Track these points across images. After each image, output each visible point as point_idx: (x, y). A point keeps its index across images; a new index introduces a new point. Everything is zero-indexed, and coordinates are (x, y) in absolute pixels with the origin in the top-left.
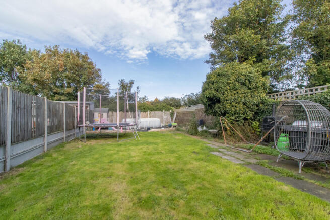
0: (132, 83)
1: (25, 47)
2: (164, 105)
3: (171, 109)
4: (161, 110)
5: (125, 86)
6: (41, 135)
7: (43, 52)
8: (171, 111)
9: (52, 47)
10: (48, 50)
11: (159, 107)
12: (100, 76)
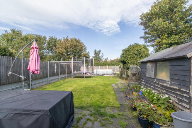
0: (100, 51)
1: (56, 38)
2: (116, 62)
3: (120, 65)
4: (114, 65)
5: (97, 53)
6: (58, 75)
7: (63, 40)
8: (120, 66)
9: (66, 38)
10: (64, 39)
11: (113, 64)
12: (85, 49)
